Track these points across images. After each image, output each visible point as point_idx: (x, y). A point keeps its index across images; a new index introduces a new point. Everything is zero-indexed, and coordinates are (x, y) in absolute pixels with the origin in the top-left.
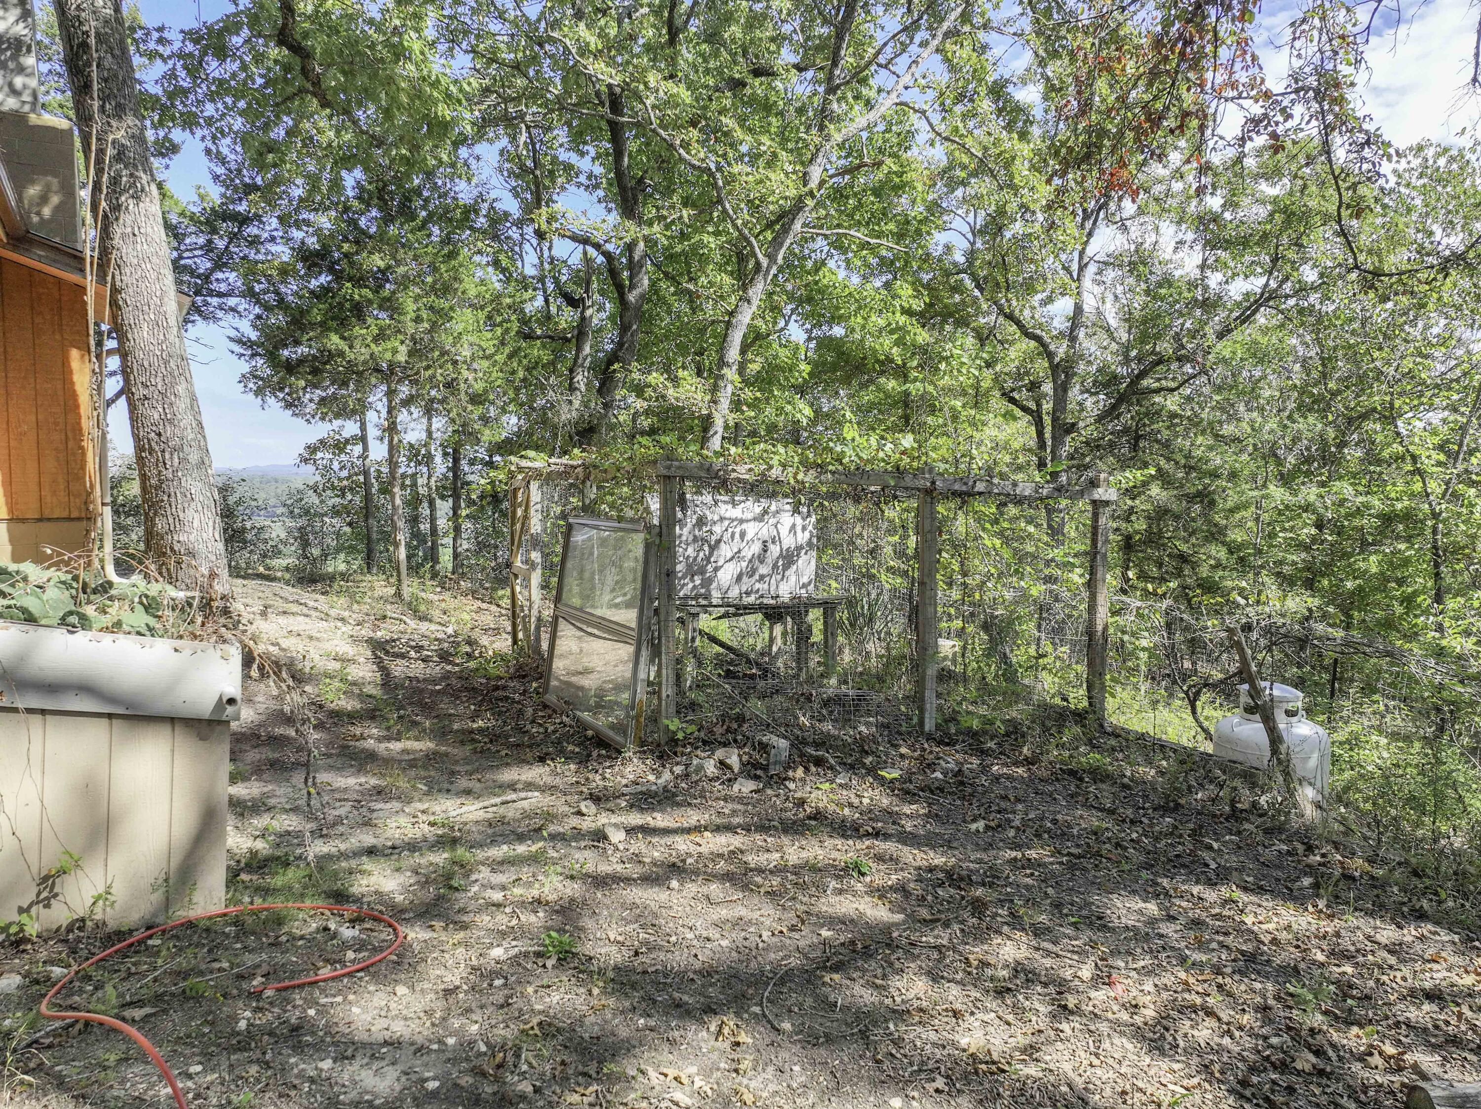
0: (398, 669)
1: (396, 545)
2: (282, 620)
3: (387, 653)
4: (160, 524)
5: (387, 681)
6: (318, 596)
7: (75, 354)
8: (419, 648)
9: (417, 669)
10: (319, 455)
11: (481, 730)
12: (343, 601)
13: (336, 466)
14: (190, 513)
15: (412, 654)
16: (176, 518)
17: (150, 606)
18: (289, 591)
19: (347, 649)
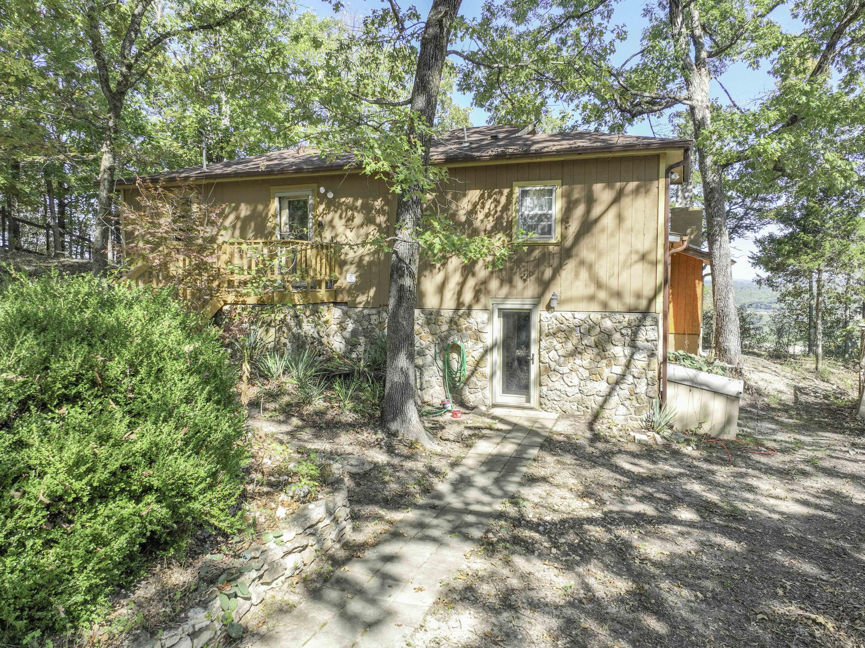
0: (803, 398)
1: (817, 346)
2: (761, 374)
3: (801, 392)
4: (721, 339)
5: (796, 400)
6: (778, 366)
7: (697, 281)
8: (816, 392)
9: (811, 399)
10: (787, 298)
11: (825, 422)
12: (788, 369)
13: (795, 304)
14: (730, 336)
15: (812, 394)
16: (726, 338)
17: (724, 369)
18: (766, 363)
19: (783, 388)
